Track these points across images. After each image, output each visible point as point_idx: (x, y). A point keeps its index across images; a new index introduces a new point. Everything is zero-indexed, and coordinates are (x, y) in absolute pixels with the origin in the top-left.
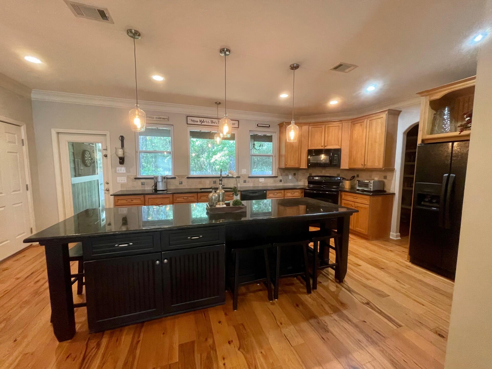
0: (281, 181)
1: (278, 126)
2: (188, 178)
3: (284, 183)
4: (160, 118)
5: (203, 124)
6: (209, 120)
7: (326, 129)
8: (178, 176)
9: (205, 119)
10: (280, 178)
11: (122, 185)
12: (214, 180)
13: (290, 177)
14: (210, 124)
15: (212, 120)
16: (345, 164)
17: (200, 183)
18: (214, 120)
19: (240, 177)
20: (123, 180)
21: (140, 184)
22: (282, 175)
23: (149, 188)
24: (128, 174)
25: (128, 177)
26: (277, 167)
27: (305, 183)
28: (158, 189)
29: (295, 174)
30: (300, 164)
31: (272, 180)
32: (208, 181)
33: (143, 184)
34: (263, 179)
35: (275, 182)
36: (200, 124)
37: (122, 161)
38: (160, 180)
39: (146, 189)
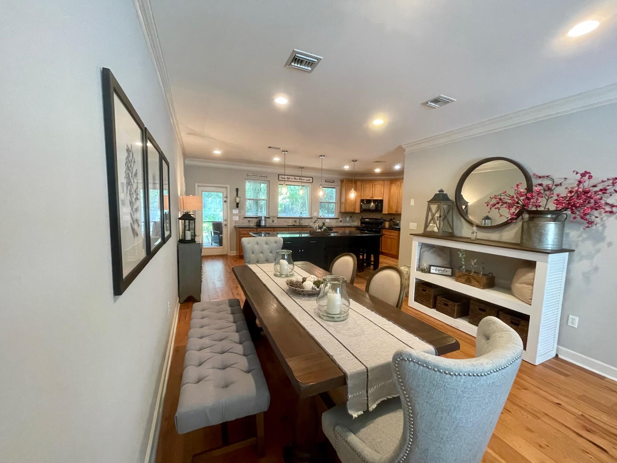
0: (341, 221)
1: (340, 182)
2: (278, 218)
3: (343, 223)
4: (261, 176)
5: (289, 180)
6: (293, 177)
7: (374, 185)
8: (272, 216)
9: (290, 177)
10: (341, 219)
11: (236, 222)
12: (295, 220)
13: (348, 219)
14: (294, 180)
15: (295, 177)
16: (385, 211)
17: (286, 221)
18: (296, 178)
19: (312, 218)
20: (237, 218)
21: (247, 222)
22: (342, 217)
23: (253, 224)
24: (240, 214)
25: (239, 216)
26: (339, 211)
27: (358, 223)
28: (261, 225)
29: (351, 217)
30: (355, 209)
31: (334, 221)
32: (291, 220)
33: (249, 221)
34: (329, 220)
35: (337, 222)
36: (287, 180)
37: (237, 205)
38: (263, 219)
39: (251, 225)
